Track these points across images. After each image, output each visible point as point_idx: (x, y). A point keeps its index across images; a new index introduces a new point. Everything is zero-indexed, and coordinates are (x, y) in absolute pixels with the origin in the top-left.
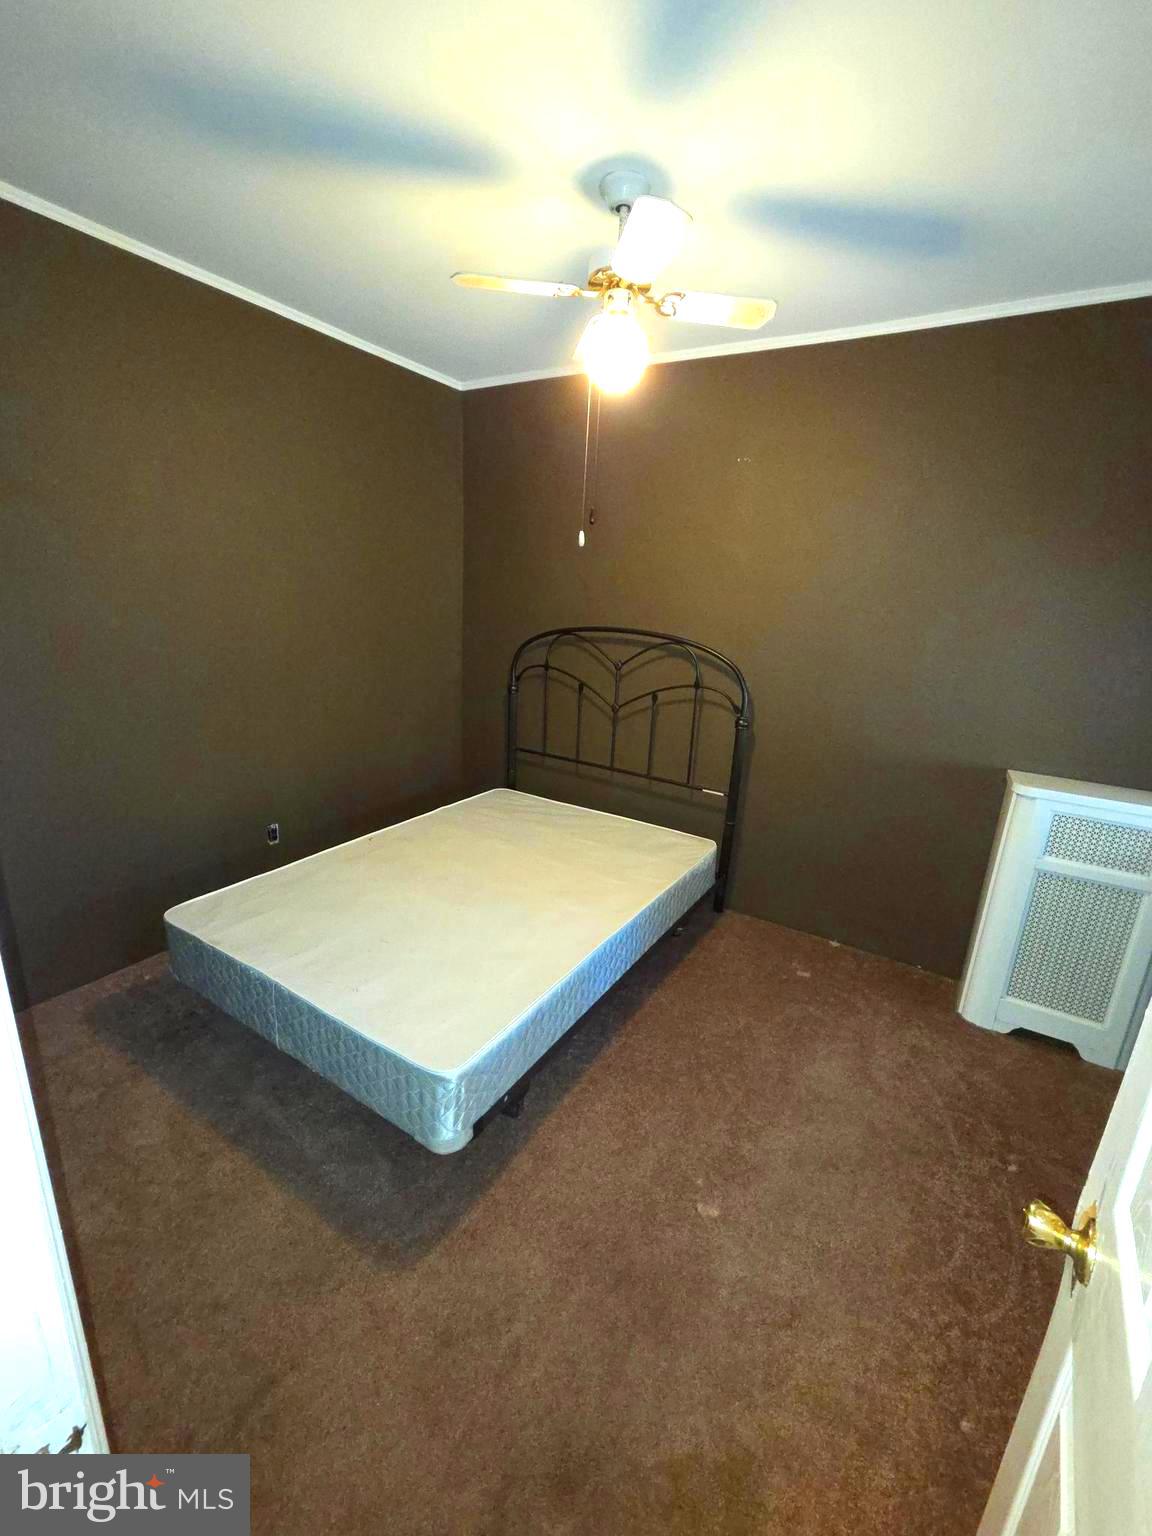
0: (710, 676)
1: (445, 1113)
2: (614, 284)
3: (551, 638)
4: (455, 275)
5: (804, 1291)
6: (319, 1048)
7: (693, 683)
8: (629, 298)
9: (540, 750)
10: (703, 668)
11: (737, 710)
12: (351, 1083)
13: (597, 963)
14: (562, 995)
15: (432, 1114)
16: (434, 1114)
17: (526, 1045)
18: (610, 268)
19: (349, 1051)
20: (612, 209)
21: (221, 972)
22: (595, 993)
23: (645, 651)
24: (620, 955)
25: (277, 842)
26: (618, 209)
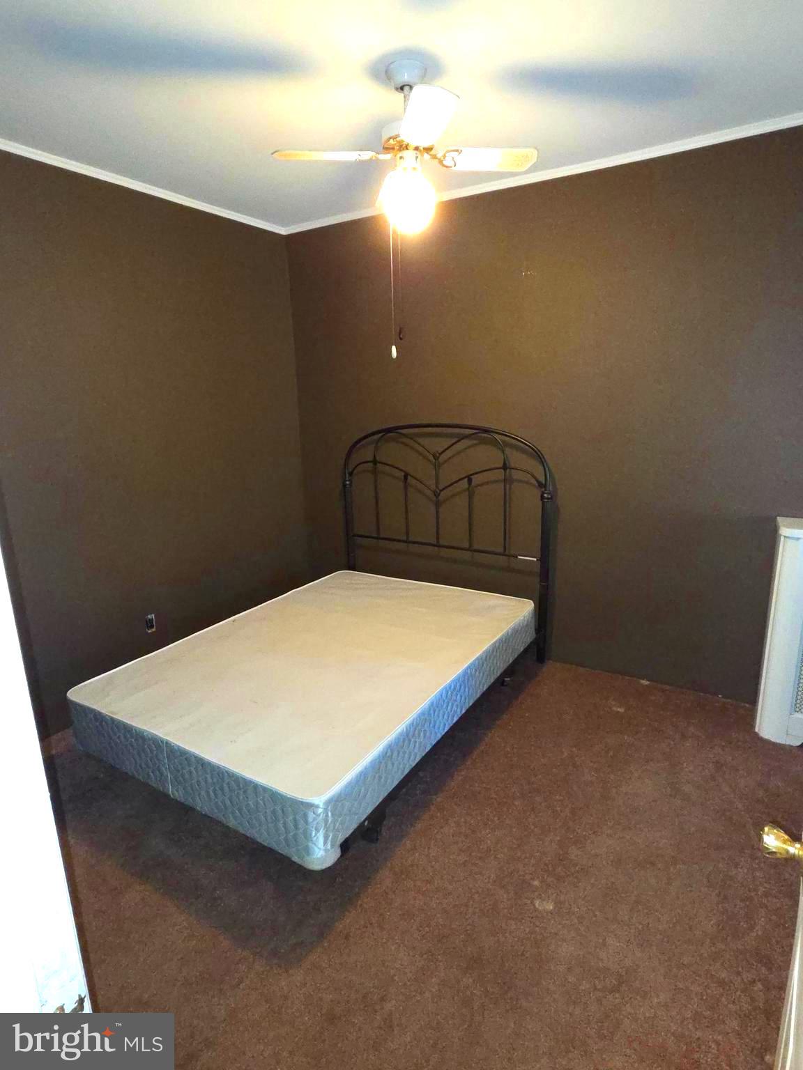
0: (516, 459)
1: (316, 834)
2: (403, 147)
3: (376, 437)
4: (275, 152)
5: (628, 962)
6: (208, 792)
7: (501, 465)
8: (417, 157)
9: (375, 535)
10: (508, 450)
11: (540, 485)
12: (235, 818)
13: (434, 707)
14: (407, 735)
15: (306, 837)
16: (307, 836)
17: (380, 777)
18: (398, 136)
19: (231, 790)
20: (397, 89)
21: (119, 737)
22: (436, 733)
23: (458, 441)
24: (455, 701)
25: (154, 630)
26: (402, 88)
